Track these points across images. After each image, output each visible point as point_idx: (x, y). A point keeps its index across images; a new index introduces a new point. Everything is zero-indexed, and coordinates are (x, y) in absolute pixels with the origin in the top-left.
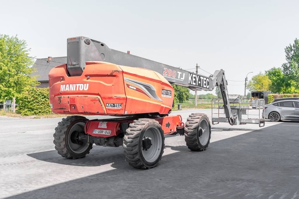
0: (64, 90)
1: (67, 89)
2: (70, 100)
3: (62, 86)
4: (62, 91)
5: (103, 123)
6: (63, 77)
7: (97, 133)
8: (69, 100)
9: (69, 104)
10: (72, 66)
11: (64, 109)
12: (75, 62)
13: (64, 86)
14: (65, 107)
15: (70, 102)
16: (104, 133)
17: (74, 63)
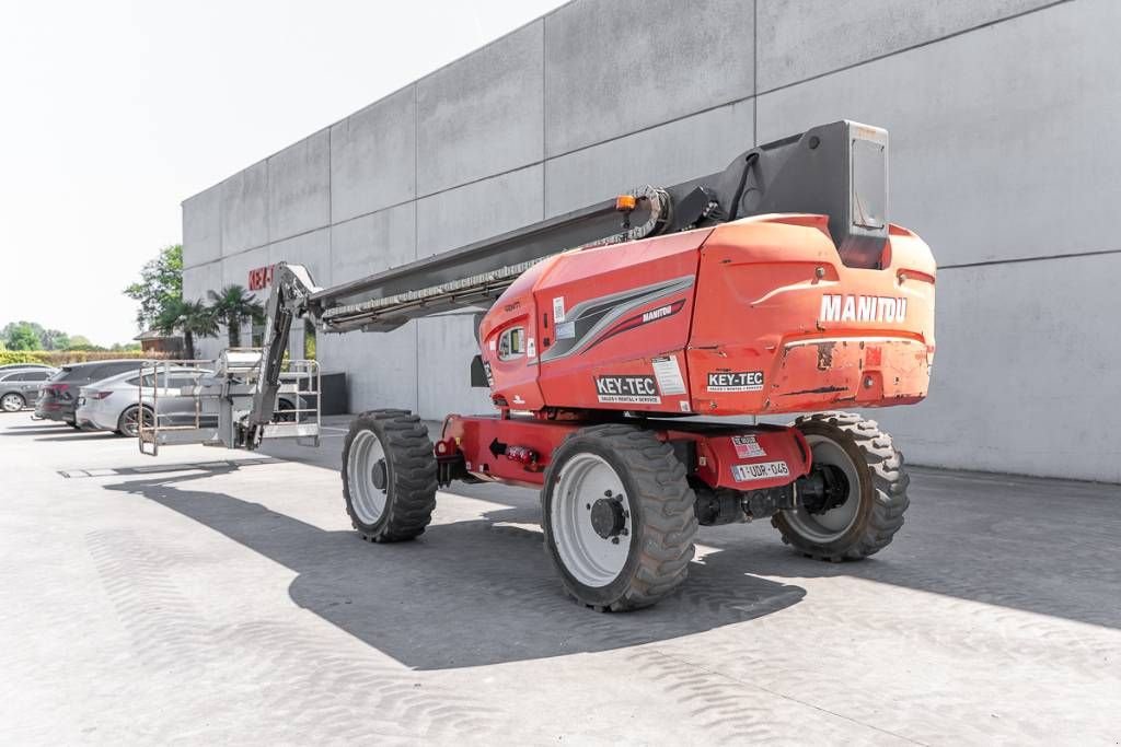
0: (837, 318)
1: (849, 315)
2: (867, 357)
3: (826, 300)
4: (826, 323)
5: (744, 440)
6: (828, 265)
7: (750, 477)
8: (863, 355)
9: (863, 369)
10: (865, 232)
11: (838, 389)
12: (873, 217)
13: (837, 300)
14: (847, 381)
15: (867, 364)
16: (770, 474)
17: (871, 222)
